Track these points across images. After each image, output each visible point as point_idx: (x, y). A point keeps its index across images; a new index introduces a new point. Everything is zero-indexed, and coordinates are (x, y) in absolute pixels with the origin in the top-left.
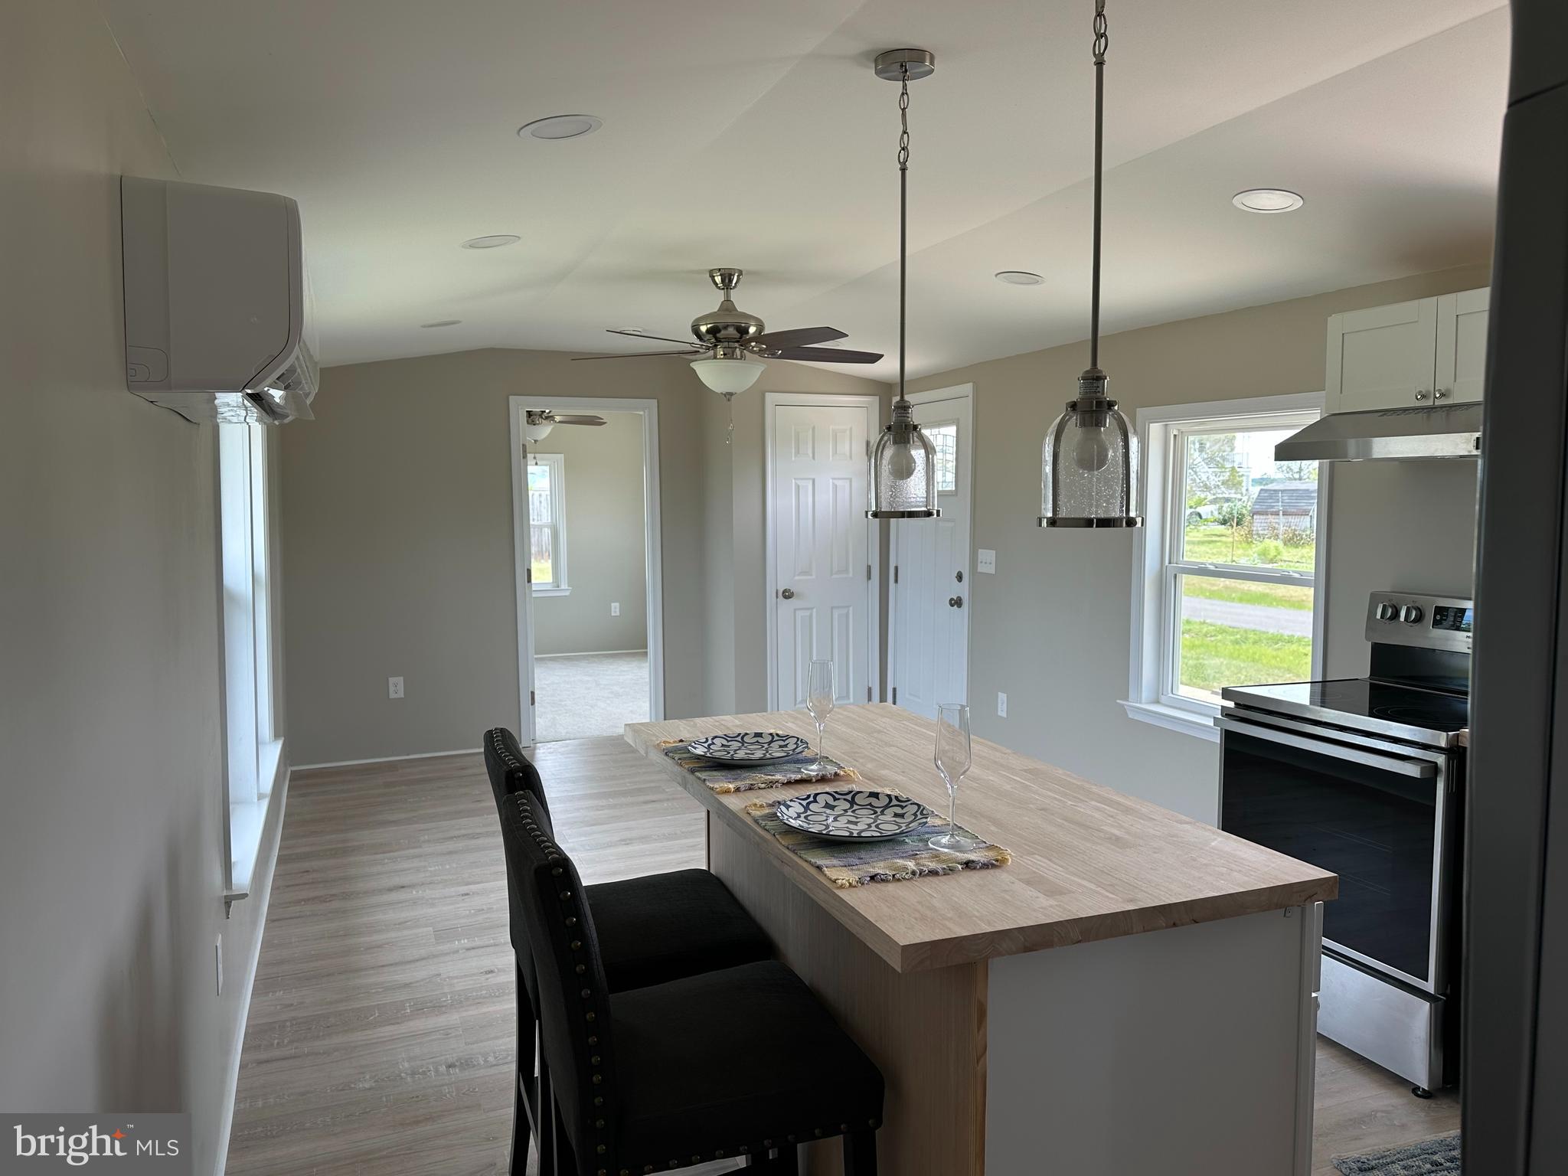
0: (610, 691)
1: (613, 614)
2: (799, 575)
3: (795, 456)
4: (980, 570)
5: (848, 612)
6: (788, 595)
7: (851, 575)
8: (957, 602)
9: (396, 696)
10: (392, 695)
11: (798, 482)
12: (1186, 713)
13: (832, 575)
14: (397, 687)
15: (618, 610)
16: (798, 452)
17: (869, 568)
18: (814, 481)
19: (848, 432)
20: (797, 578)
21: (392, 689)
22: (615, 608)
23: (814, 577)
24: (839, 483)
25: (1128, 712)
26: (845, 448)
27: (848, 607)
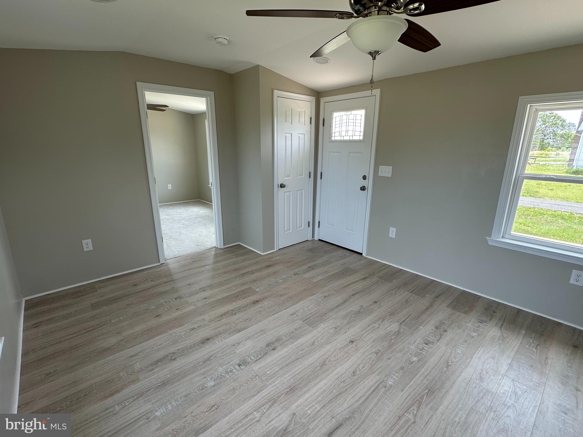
0: (182, 223)
1: (169, 189)
2: (286, 177)
3: (285, 122)
4: (380, 174)
5: (302, 192)
6: (282, 186)
7: (304, 176)
8: (363, 189)
9: (89, 249)
10: (85, 249)
11: (286, 134)
12: (534, 245)
13: (297, 176)
14: (88, 245)
15: (171, 187)
16: (286, 120)
17: (310, 173)
18: (291, 134)
19: (304, 113)
20: (285, 178)
21: (85, 246)
22: (170, 187)
23: (291, 178)
24: (300, 135)
25: (489, 242)
26: (302, 119)
27: (302, 190)
